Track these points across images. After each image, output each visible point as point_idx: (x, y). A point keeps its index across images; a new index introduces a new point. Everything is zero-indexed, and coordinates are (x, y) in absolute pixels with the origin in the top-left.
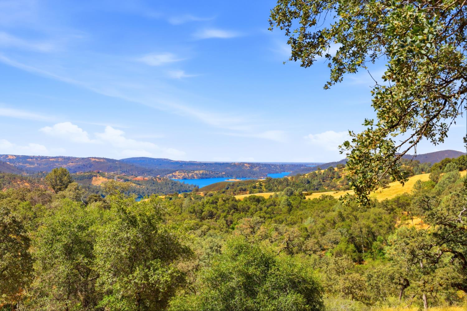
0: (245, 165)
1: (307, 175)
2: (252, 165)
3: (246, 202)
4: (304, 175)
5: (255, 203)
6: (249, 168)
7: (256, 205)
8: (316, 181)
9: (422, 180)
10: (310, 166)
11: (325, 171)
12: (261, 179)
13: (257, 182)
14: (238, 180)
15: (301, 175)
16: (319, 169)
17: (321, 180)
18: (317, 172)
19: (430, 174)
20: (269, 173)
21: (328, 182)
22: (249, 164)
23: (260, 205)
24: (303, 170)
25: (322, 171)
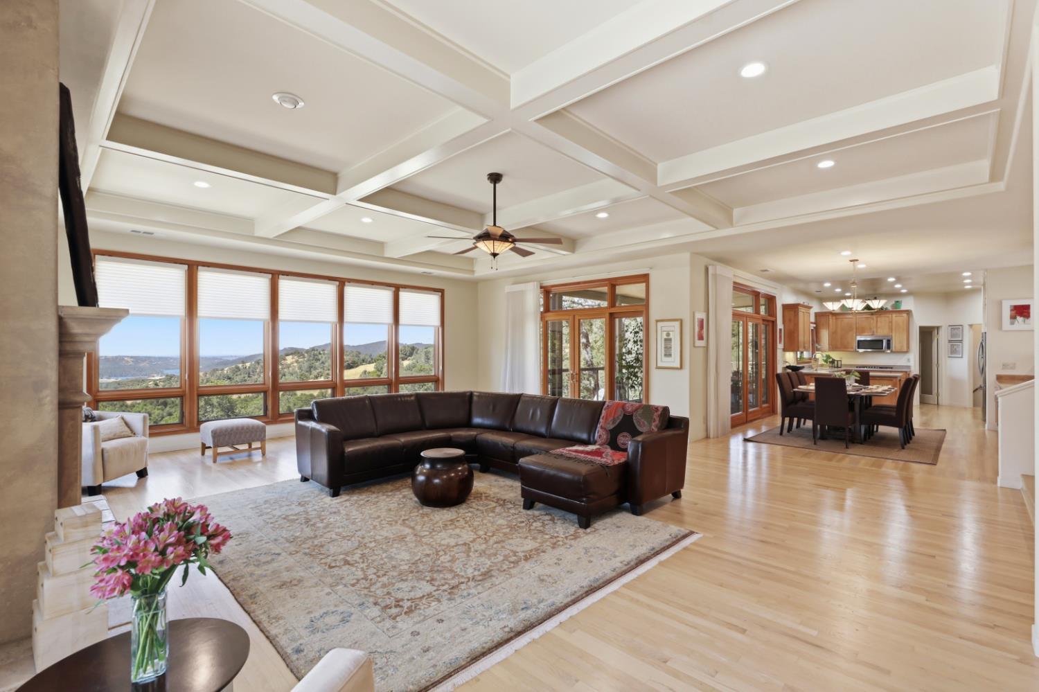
0: (126, 359)
1: (226, 369)
2: (137, 359)
3: (145, 407)
4: (223, 370)
5: (160, 407)
6: (131, 363)
7: (163, 410)
8: (239, 376)
9: (368, 370)
10: (228, 359)
11: (251, 365)
12: (153, 377)
13: (151, 380)
14: (112, 380)
15: (217, 370)
16: (243, 362)
17: (247, 376)
18: (240, 365)
19: (375, 364)
20: (166, 369)
21: (256, 377)
22: (131, 357)
23: (168, 409)
24: (218, 364)
25: (248, 365)
